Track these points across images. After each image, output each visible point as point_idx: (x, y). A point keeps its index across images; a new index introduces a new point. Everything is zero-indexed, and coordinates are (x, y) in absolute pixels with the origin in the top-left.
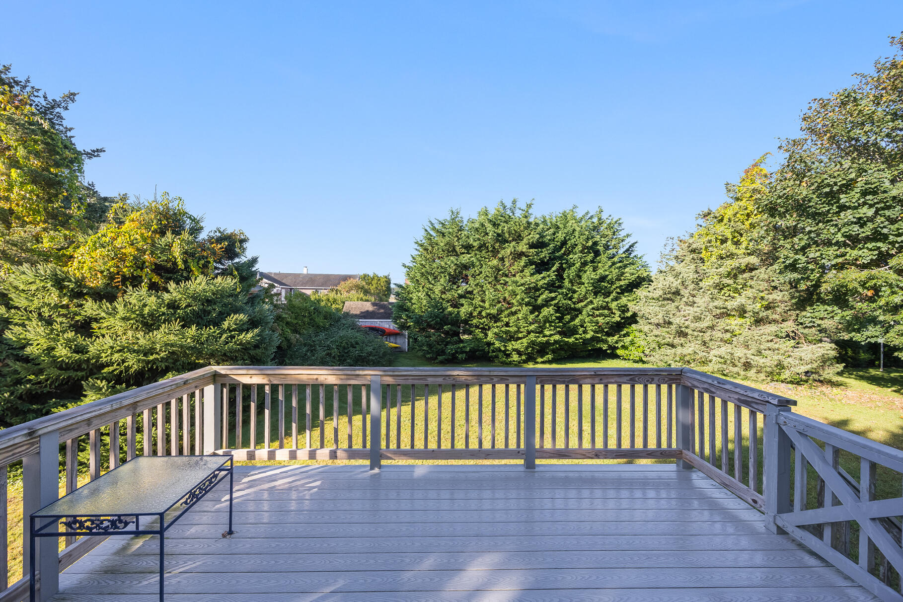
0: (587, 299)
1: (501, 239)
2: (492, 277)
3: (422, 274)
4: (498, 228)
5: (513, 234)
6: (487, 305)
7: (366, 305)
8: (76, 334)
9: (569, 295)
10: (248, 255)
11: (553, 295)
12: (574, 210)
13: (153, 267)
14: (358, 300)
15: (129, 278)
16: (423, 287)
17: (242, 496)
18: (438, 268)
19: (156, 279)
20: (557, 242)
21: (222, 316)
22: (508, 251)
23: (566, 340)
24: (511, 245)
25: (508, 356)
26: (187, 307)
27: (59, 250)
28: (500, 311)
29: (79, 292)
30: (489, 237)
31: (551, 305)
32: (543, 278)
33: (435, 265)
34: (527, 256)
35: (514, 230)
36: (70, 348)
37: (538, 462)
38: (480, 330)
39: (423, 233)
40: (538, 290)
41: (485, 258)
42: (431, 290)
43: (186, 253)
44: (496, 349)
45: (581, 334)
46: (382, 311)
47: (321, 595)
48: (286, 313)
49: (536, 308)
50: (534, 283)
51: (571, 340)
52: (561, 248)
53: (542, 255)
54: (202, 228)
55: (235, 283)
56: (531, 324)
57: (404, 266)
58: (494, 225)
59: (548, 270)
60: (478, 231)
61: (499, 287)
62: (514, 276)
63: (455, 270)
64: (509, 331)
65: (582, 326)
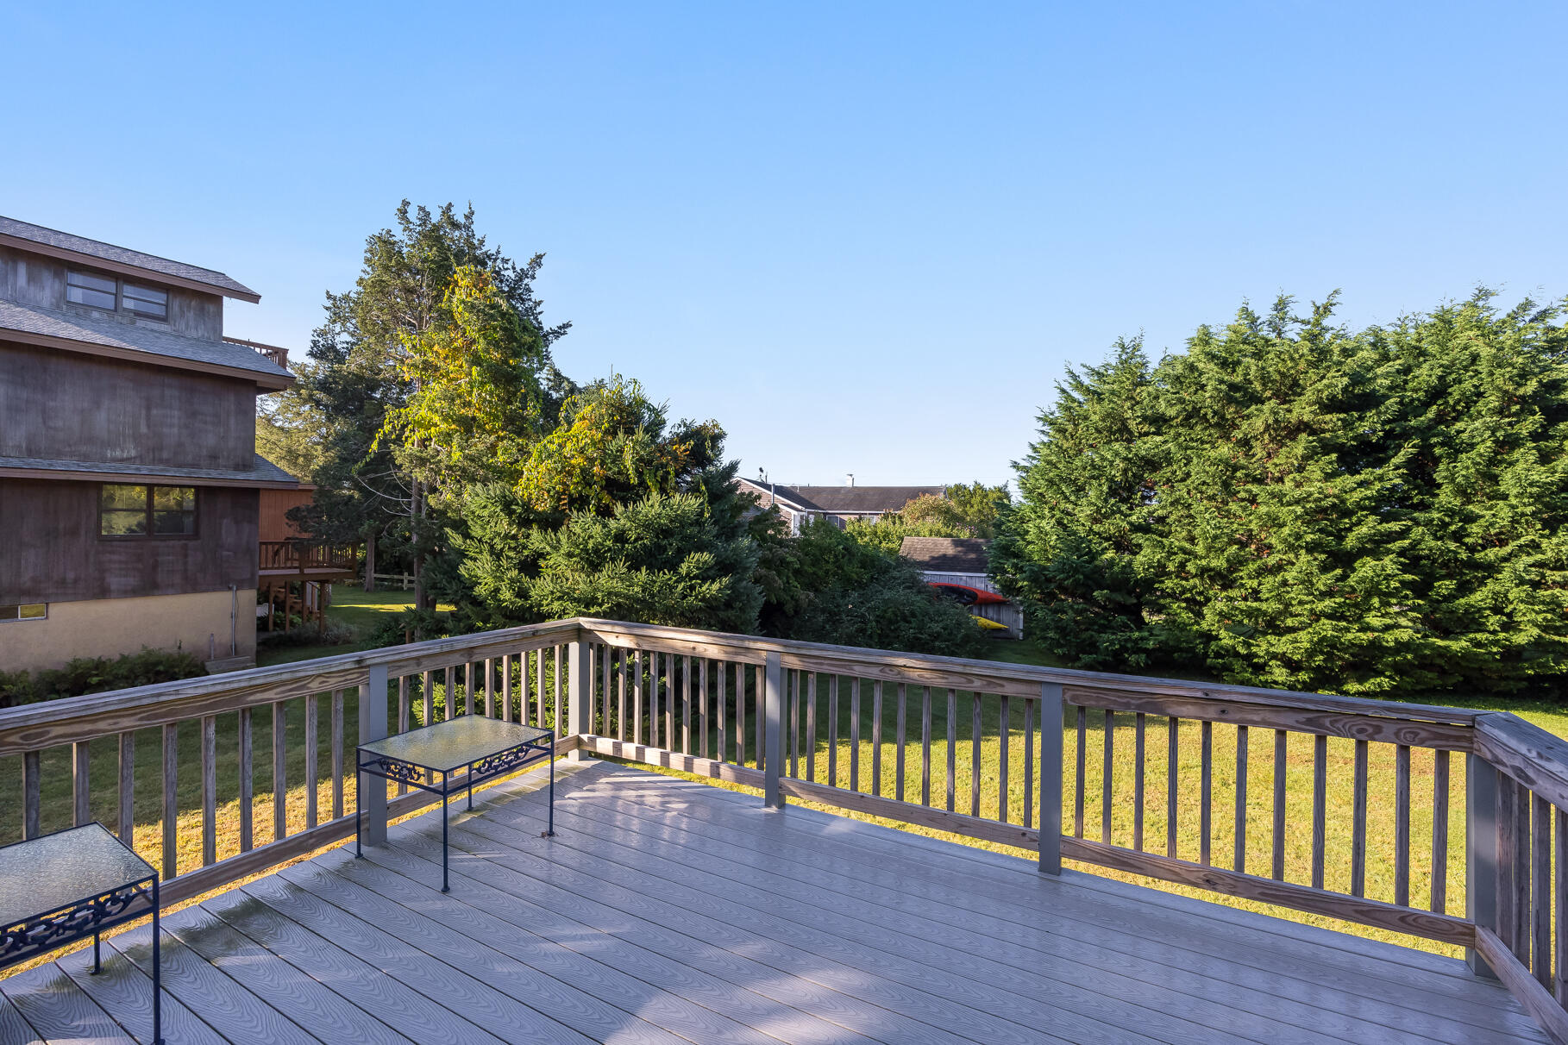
0: (1519, 537)
1: (1242, 396)
2: (1216, 484)
3: (1051, 482)
4: (1234, 371)
5: (1274, 382)
6: (1200, 549)
7: (942, 544)
8: (519, 573)
9: (1453, 528)
10: (725, 460)
11: (1395, 526)
12: (1480, 303)
13: (604, 483)
14: (931, 535)
15: (576, 499)
16: (1052, 509)
17: (588, 798)
18: (1085, 469)
19: (606, 499)
20: (1415, 390)
21: (681, 555)
22: (1259, 424)
23: (1440, 643)
24: (1266, 407)
25: (1260, 668)
26: (636, 540)
27: (511, 464)
28: (1236, 564)
29: (527, 518)
30: (1207, 395)
31: (1389, 552)
32: (1361, 484)
33: (1078, 462)
34: (1313, 432)
35: (1279, 372)
36: (514, 590)
37: (1067, 863)
38: (1184, 605)
39: (1057, 397)
40: (1348, 513)
41: (1203, 442)
42: (1068, 514)
43: (641, 459)
44: (1227, 651)
45: (1494, 632)
46: (973, 556)
47: (596, 932)
48: (795, 556)
49: (1343, 560)
50: (1335, 496)
51: (1458, 645)
52: (1426, 405)
53: (1363, 428)
54: (664, 422)
55: (702, 504)
56: (1324, 595)
57: (1015, 465)
58: (1224, 364)
59: (1380, 463)
60: (1181, 383)
61: (1233, 507)
62: (1281, 480)
63: (1125, 471)
64: (1258, 610)
65: (1497, 610)
